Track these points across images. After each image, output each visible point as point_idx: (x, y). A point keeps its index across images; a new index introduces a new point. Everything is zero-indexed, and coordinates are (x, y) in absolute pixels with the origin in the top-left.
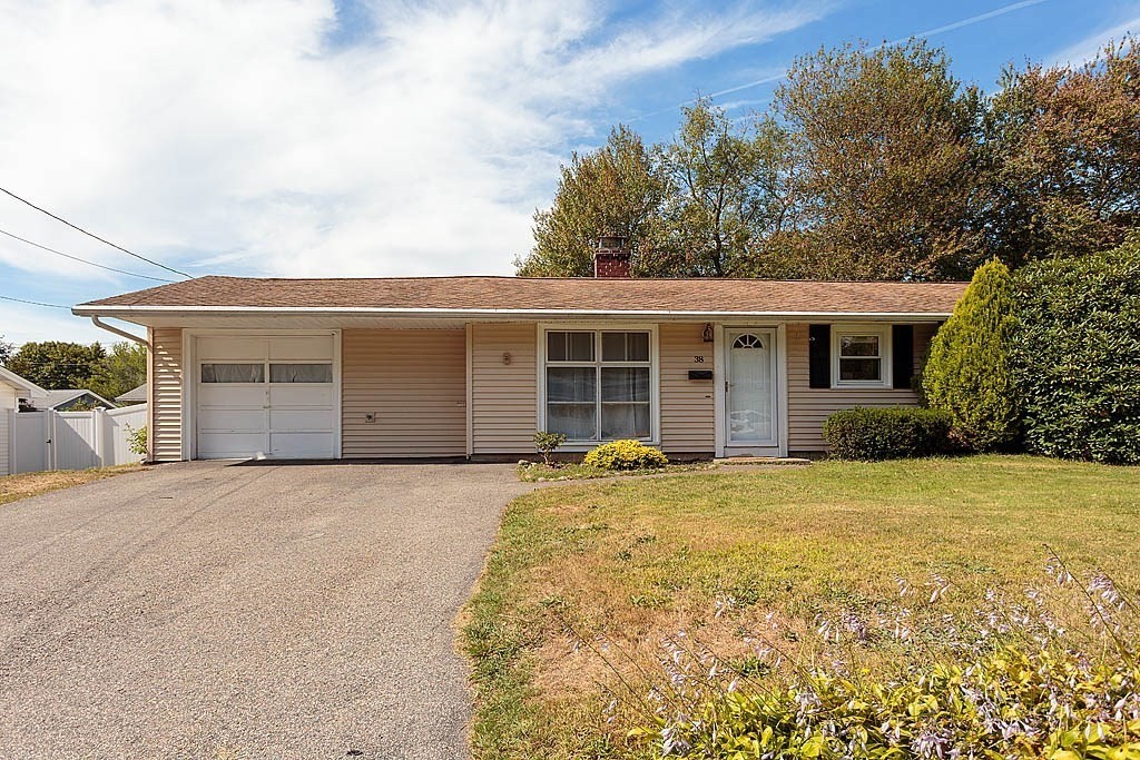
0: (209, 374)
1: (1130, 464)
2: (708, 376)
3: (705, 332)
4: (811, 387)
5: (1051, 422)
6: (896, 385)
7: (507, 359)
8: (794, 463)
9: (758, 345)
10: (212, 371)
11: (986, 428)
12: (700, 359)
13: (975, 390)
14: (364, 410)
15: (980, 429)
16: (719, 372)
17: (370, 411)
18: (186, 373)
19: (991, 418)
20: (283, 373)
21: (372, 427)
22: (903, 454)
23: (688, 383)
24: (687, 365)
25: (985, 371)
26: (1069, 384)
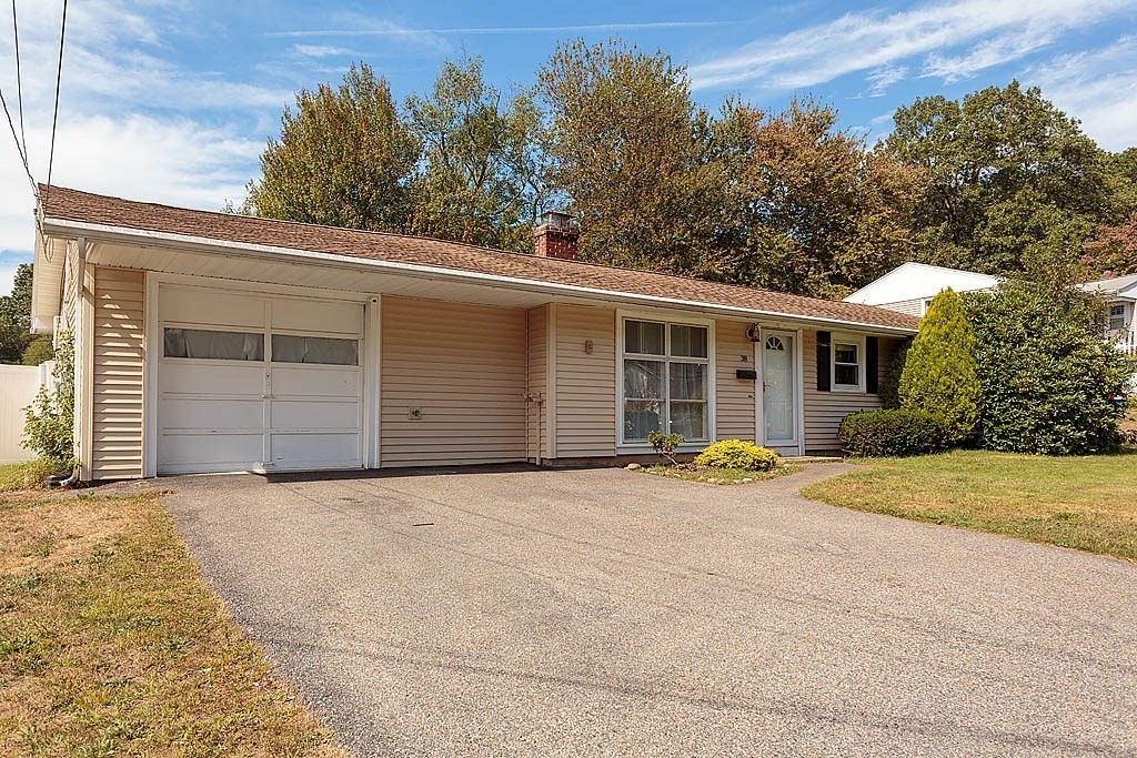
0: (176, 345)
1: (1062, 455)
2: (751, 376)
3: (751, 332)
4: (818, 389)
5: (1007, 423)
6: (869, 391)
7: (588, 347)
8: (833, 461)
9: (781, 348)
10: (181, 341)
11: (956, 428)
12: (745, 359)
13: (950, 397)
14: (408, 403)
15: (951, 429)
16: (759, 375)
17: (416, 405)
18: (151, 341)
19: (961, 420)
20: (292, 349)
21: (417, 426)
22: (926, 451)
23: (736, 382)
24: (735, 364)
25: (960, 380)
26: (1025, 395)
